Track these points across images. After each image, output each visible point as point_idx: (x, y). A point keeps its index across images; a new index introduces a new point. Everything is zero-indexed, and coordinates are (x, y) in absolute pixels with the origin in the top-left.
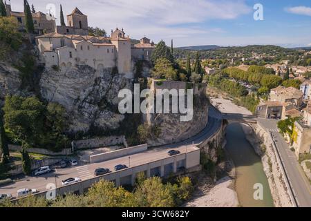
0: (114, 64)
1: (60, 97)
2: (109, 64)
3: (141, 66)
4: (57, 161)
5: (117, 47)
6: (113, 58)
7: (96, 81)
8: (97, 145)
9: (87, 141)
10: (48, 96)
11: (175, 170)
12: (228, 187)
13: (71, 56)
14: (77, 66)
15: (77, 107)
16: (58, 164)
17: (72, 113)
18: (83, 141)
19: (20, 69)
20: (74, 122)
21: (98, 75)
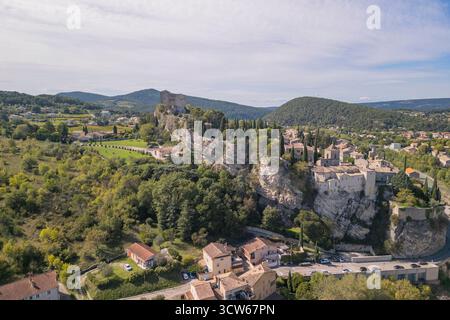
0: (362, 188)
1: (326, 212)
2: (358, 189)
3: (383, 190)
5: (365, 176)
6: (362, 184)
7: (349, 201)
9: (344, 246)
13: (336, 185)
14: (339, 191)
15: (336, 220)
19: (303, 192)
20: (334, 230)
21: (350, 196)
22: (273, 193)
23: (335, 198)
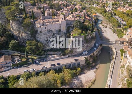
0: (59, 28)
1: (42, 40)
2: (58, 29)
3: (69, 28)
4: (41, 59)
5: (61, 23)
6: (59, 26)
7: (53, 34)
8: (53, 54)
9: (50, 53)
10: (39, 40)
11: (76, 65)
12: (94, 72)
13: (45, 28)
14: (47, 31)
15: (47, 43)
16: (41, 60)
17: (46, 44)
18: (48, 53)
19: (31, 32)
20: (46, 47)
21: (54, 32)
22: (17, 33)
23: (45, 34)
